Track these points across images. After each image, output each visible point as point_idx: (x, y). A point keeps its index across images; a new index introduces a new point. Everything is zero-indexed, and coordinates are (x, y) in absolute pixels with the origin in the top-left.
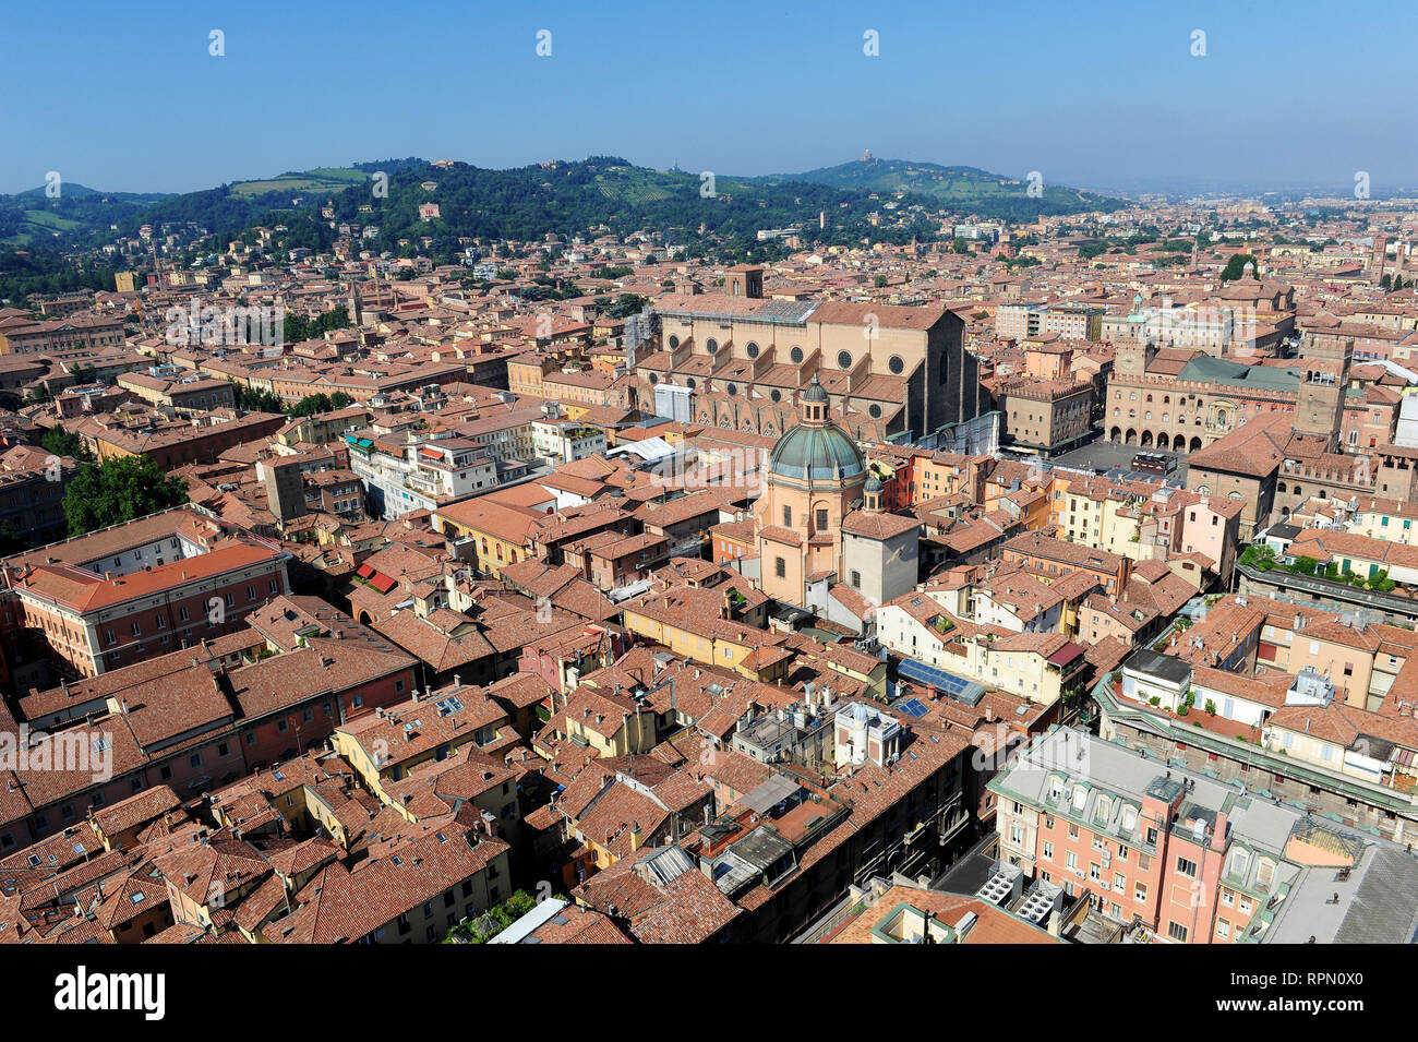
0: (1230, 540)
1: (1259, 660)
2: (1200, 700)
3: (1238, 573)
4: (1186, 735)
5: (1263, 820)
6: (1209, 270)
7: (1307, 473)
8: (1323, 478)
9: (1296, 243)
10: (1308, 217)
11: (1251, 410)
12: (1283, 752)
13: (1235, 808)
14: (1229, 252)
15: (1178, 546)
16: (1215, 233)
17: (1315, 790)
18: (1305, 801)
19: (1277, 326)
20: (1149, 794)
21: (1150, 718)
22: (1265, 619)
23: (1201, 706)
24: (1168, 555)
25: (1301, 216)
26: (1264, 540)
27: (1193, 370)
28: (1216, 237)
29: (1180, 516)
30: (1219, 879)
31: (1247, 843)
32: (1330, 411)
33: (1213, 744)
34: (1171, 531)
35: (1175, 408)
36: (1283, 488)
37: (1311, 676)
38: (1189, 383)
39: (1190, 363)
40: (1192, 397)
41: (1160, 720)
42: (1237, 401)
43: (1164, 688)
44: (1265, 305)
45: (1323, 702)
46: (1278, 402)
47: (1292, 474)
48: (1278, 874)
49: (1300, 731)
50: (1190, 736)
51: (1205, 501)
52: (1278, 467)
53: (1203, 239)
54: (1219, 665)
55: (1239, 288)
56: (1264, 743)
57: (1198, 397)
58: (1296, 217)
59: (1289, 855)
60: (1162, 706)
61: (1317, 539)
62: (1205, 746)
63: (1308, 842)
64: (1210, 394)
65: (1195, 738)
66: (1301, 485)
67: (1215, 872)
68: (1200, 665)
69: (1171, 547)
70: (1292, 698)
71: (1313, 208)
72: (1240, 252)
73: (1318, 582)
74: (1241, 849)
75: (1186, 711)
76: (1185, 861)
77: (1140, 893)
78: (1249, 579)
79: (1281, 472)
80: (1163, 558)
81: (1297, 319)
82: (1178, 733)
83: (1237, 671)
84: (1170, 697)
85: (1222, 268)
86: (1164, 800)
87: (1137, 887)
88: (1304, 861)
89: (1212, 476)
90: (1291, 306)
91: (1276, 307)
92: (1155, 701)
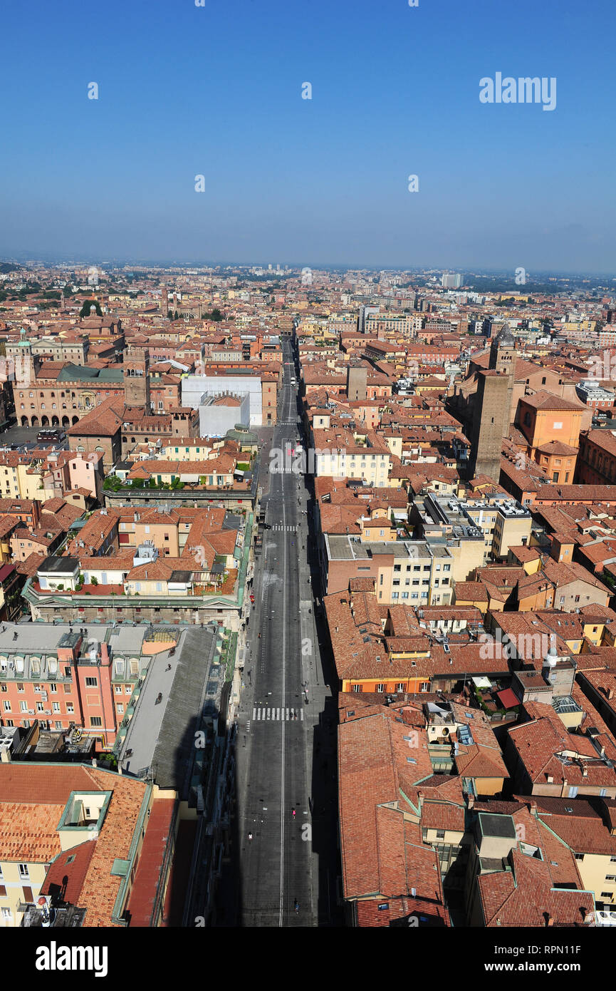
0: (99, 477)
1: (121, 544)
2: (88, 579)
3: (104, 496)
4: (82, 602)
5: (128, 637)
6: (73, 310)
7: (137, 429)
8: (145, 431)
9: (122, 293)
10: (127, 277)
11: (103, 396)
12: (137, 594)
13: (112, 636)
14: (82, 299)
15: (69, 486)
16: (75, 287)
17: (157, 610)
18: (154, 617)
19: (114, 343)
20: (61, 647)
21: (60, 599)
22: (119, 520)
23: (88, 582)
24: (63, 493)
25: (124, 277)
26: (115, 473)
27: (66, 374)
28: (75, 289)
29: (66, 468)
30: (111, 681)
31: (122, 654)
32: (143, 391)
33: (98, 602)
34: (62, 477)
35: (59, 400)
36: (125, 440)
37: (145, 546)
38: (64, 382)
39: (63, 370)
40: (68, 392)
41: (65, 598)
42: (94, 391)
43: (64, 578)
44: (106, 331)
45: (153, 559)
46: (117, 389)
47: (128, 431)
48: (141, 664)
49: (144, 579)
50: (85, 602)
51: (79, 455)
52: (120, 428)
53: (68, 290)
54: (95, 554)
55: (90, 321)
56: (126, 592)
57: (71, 391)
58: (121, 277)
59: (145, 652)
60: (65, 589)
61: (142, 467)
62: (95, 605)
63: (153, 641)
64: (78, 388)
65: (88, 602)
66: (135, 436)
67: (107, 678)
68: (84, 557)
69: (64, 488)
70: (137, 562)
71: (130, 272)
72: (90, 299)
73: (147, 491)
74: (119, 659)
75: (81, 588)
76: (90, 679)
77: (70, 708)
78: (110, 498)
79: (123, 431)
80: (60, 496)
81: (126, 339)
82: (77, 602)
83: (108, 555)
84: (69, 583)
85: (81, 308)
86: (69, 647)
87: (67, 705)
88: (152, 653)
89: (84, 439)
90: (121, 331)
91: (112, 332)
92: (61, 587)
